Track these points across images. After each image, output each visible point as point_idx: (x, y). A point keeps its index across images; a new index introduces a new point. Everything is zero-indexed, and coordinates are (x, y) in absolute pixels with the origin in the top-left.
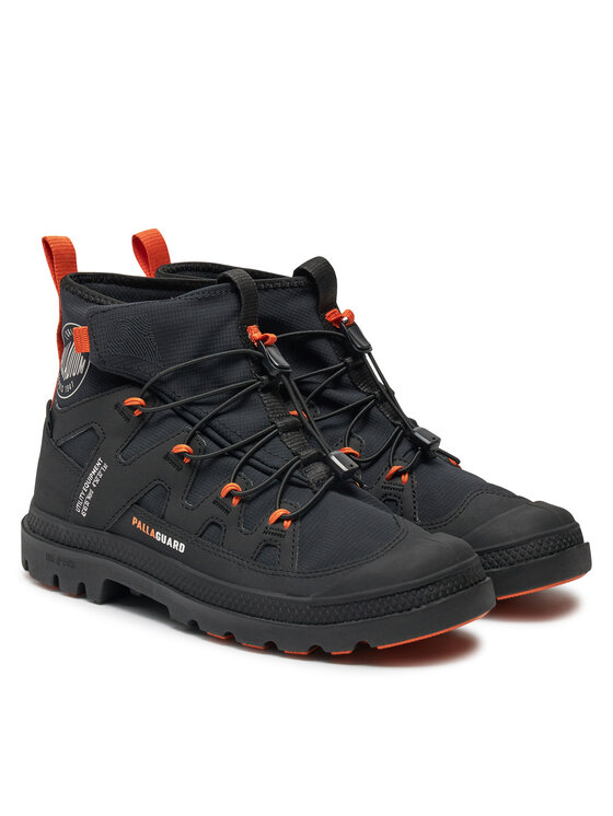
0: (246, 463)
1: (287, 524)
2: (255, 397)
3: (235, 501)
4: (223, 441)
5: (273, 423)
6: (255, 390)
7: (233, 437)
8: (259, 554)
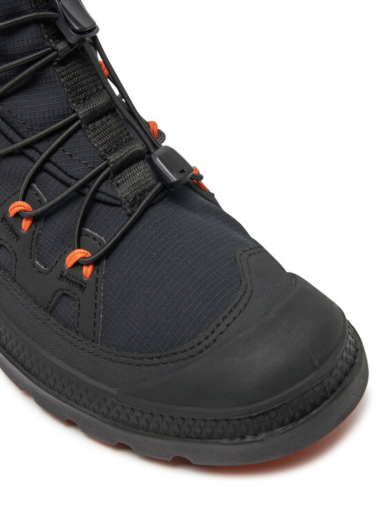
0: (41, 169)
1: (87, 271)
2: (51, 71)
3: (26, 224)
4: (11, 133)
5: (74, 111)
6: (50, 63)
7: (23, 130)
8: (56, 304)
